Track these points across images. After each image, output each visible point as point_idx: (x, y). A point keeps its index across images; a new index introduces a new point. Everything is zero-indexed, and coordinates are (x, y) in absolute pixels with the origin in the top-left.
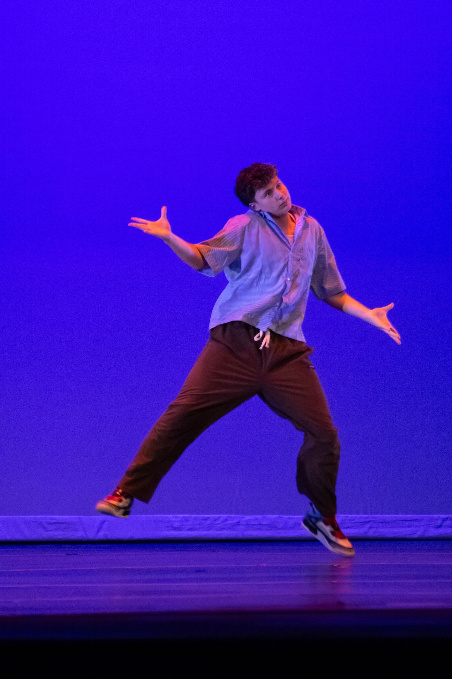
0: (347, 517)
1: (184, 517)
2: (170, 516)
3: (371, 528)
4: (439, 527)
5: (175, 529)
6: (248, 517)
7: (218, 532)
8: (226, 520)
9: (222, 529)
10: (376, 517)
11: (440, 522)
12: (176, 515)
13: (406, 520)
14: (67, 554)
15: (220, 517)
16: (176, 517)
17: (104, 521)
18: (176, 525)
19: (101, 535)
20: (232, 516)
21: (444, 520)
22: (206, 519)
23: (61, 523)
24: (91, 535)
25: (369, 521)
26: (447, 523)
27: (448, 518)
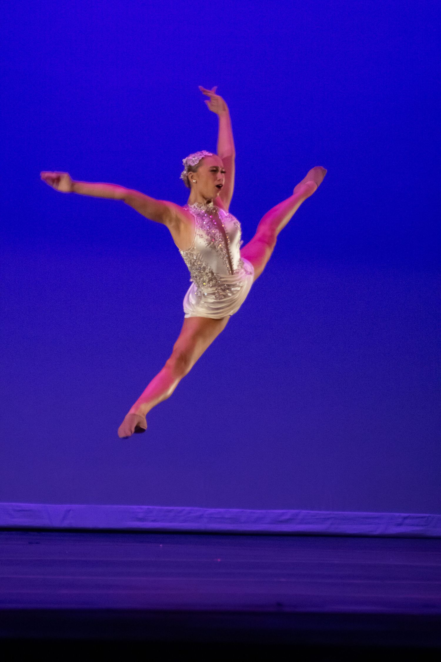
0: (309, 513)
1: (148, 509)
2: (135, 507)
3: (332, 524)
4: (400, 525)
5: (140, 520)
6: (212, 510)
7: (181, 524)
8: (189, 513)
9: (185, 521)
10: (337, 514)
11: (400, 520)
12: (141, 506)
13: (367, 518)
14: (30, 543)
15: (184, 510)
16: (141, 509)
17: (70, 510)
18: (141, 516)
19: (66, 524)
20: (197, 508)
21: (405, 518)
22: (170, 511)
23: (27, 511)
24: (57, 523)
25: (331, 518)
26: (408, 521)
27: (408, 517)
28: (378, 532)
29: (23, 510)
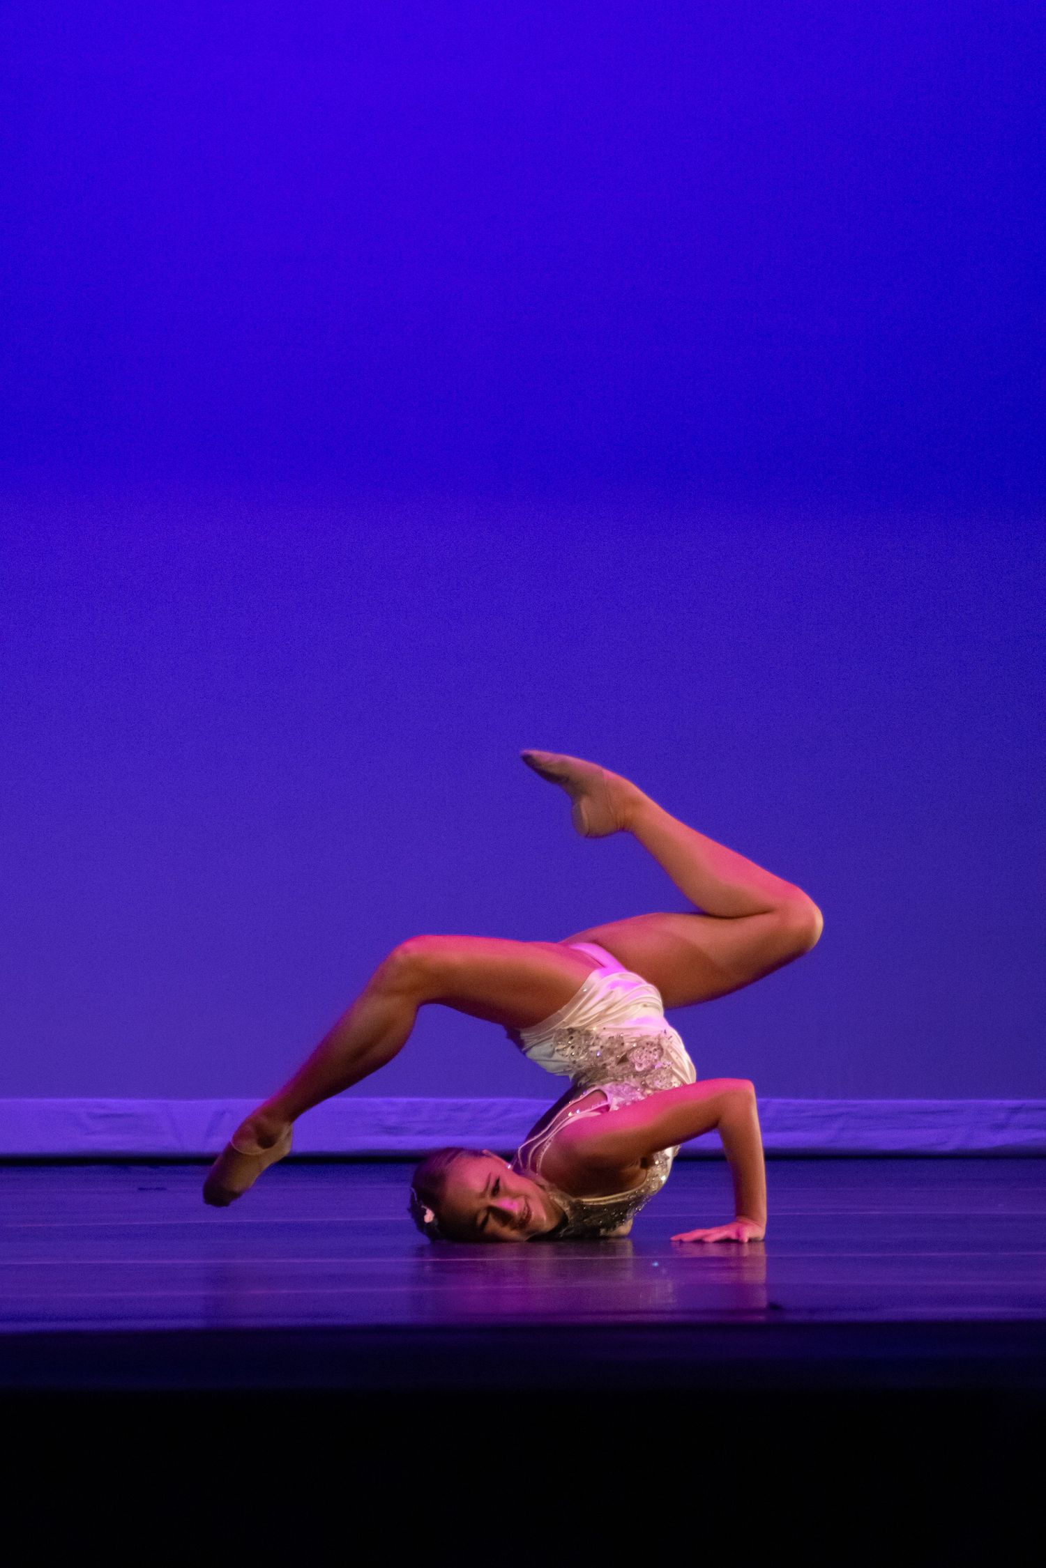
1: (410, 1104)
2: (378, 1100)
3: (842, 1129)
4: (1000, 1127)
5: (391, 1130)
7: (490, 1138)
8: (507, 1111)
9: (497, 1131)
10: (855, 1106)
11: (1002, 1116)
12: (391, 1099)
13: (922, 1113)
14: (141, 1189)
15: (494, 1104)
16: (393, 1104)
17: (223, 1113)
18: (393, 1121)
20: (521, 1100)
21: (1016, 1110)
22: (460, 1109)
23: (120, 1116)
24: (194, 1145)
25: (841, 1115)
26: (1021, 1117)
27: (1021, 1108)
28: (949, 1147)
29: (113, 1116)
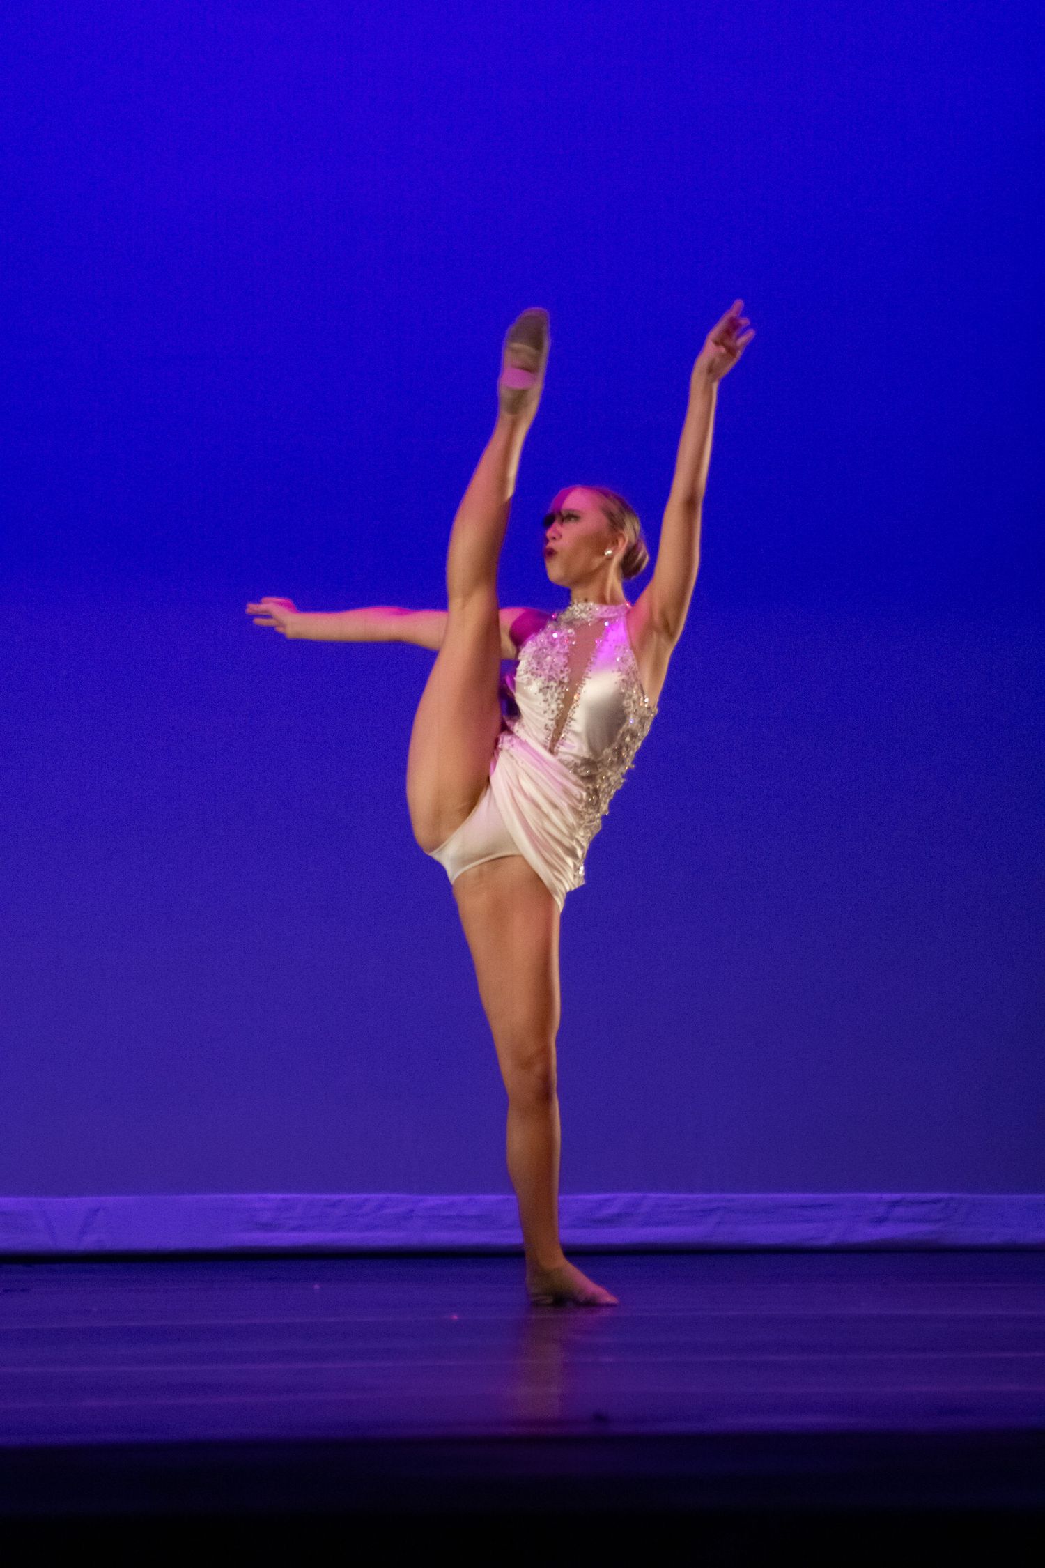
0: (665, 1199)
1: (284, 1200)
2: (252, 1197)
3: (719, 1224)
4: (881, 1220)
5: (266, 1227)
6: (433, 1200)
7: (361, 1235)
8: (382, 1206)
9: (371, 1227)
11: (881, 1210)
13: (802, 1207)
14: (6, 1291)
15: (367, 1200)
16: (267, 1200)
17: (98, 1209)
18: (266, 1217)
19: (88, 1243)
20: (396, 1196)
21: (894, 1204)
22: (334, 1205)
25: (718, 1208)
26: (900, 1211)
27: (901, 1201)
28: (830, 1239)
